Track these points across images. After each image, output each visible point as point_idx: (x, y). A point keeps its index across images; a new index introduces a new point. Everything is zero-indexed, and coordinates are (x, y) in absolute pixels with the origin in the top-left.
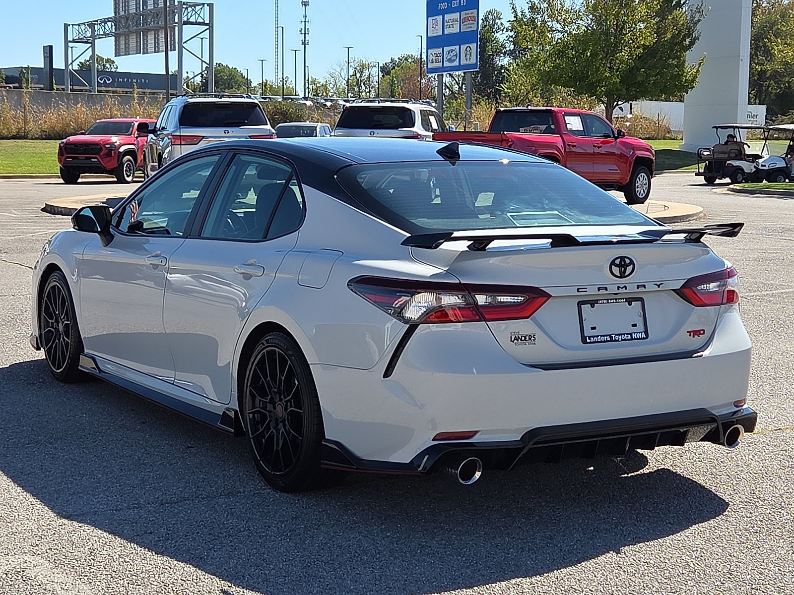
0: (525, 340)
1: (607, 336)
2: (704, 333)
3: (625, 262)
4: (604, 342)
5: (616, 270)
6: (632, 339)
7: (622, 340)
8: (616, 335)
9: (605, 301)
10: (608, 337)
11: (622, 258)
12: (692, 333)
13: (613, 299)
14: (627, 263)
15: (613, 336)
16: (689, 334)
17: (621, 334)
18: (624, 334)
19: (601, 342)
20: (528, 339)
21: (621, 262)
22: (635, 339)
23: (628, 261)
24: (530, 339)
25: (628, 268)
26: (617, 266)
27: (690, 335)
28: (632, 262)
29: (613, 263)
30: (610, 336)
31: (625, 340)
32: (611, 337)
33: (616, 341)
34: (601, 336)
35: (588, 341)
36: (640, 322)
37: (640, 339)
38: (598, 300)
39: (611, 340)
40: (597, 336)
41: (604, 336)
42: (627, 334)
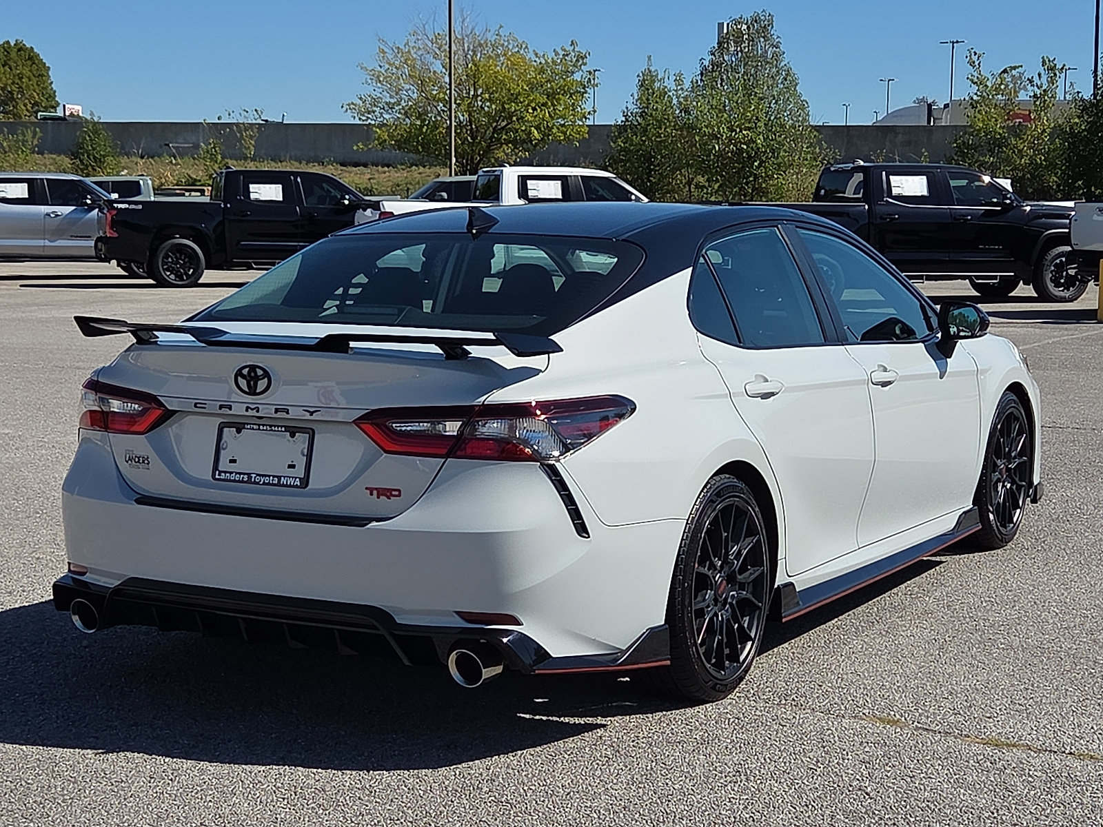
0: (138, 462)
1: (244, 474)
2: (399, 495)
3: (256, 373)
4: (239, 481)
5: (243, 383)
6: (279, 485)
7: (264, 483)
8: (258, 475)
9: (255, 427)
10: (246, 476)
11: (253, 368)
12: (375, 492)
13: (266, 425)
14: (259, 374)
15: (253, 476)
16: (368, 491)
17: (266, 476)
18: (269, 476)
19: (235, 481)
20: (141, 461)
21: (249, 372)
22: (283, 485)
23: (260, 372)
24: (143, 462)
25: (259, 382)
26: (244, 377)
27: (371, 494)
28: (266, 374)
29: (239, 373)
30: (249, 475)
31: (268, 484)
32: (250, 477)
33: (255, 483)
34: (237, 473)
35: (217, 477)
36: (301, 463)
37: (290, 486)
38: (245, 424)
39: (249, 481)
40: (231, 473)
41: (240, 474)
42: (274, 476)
